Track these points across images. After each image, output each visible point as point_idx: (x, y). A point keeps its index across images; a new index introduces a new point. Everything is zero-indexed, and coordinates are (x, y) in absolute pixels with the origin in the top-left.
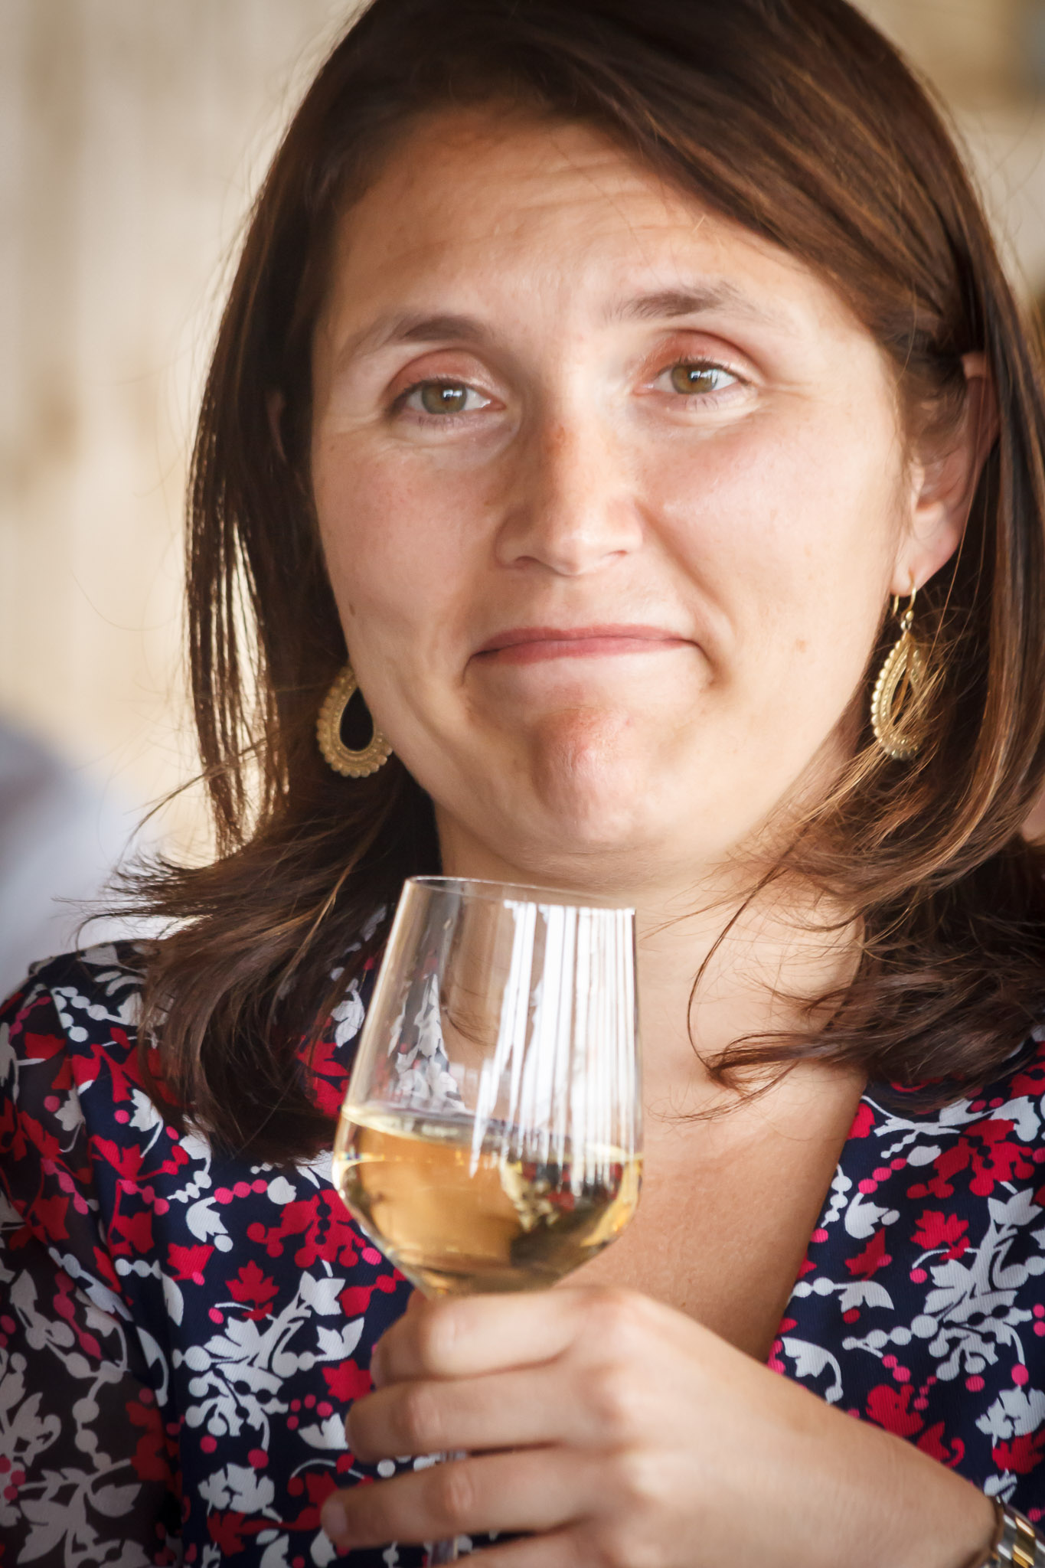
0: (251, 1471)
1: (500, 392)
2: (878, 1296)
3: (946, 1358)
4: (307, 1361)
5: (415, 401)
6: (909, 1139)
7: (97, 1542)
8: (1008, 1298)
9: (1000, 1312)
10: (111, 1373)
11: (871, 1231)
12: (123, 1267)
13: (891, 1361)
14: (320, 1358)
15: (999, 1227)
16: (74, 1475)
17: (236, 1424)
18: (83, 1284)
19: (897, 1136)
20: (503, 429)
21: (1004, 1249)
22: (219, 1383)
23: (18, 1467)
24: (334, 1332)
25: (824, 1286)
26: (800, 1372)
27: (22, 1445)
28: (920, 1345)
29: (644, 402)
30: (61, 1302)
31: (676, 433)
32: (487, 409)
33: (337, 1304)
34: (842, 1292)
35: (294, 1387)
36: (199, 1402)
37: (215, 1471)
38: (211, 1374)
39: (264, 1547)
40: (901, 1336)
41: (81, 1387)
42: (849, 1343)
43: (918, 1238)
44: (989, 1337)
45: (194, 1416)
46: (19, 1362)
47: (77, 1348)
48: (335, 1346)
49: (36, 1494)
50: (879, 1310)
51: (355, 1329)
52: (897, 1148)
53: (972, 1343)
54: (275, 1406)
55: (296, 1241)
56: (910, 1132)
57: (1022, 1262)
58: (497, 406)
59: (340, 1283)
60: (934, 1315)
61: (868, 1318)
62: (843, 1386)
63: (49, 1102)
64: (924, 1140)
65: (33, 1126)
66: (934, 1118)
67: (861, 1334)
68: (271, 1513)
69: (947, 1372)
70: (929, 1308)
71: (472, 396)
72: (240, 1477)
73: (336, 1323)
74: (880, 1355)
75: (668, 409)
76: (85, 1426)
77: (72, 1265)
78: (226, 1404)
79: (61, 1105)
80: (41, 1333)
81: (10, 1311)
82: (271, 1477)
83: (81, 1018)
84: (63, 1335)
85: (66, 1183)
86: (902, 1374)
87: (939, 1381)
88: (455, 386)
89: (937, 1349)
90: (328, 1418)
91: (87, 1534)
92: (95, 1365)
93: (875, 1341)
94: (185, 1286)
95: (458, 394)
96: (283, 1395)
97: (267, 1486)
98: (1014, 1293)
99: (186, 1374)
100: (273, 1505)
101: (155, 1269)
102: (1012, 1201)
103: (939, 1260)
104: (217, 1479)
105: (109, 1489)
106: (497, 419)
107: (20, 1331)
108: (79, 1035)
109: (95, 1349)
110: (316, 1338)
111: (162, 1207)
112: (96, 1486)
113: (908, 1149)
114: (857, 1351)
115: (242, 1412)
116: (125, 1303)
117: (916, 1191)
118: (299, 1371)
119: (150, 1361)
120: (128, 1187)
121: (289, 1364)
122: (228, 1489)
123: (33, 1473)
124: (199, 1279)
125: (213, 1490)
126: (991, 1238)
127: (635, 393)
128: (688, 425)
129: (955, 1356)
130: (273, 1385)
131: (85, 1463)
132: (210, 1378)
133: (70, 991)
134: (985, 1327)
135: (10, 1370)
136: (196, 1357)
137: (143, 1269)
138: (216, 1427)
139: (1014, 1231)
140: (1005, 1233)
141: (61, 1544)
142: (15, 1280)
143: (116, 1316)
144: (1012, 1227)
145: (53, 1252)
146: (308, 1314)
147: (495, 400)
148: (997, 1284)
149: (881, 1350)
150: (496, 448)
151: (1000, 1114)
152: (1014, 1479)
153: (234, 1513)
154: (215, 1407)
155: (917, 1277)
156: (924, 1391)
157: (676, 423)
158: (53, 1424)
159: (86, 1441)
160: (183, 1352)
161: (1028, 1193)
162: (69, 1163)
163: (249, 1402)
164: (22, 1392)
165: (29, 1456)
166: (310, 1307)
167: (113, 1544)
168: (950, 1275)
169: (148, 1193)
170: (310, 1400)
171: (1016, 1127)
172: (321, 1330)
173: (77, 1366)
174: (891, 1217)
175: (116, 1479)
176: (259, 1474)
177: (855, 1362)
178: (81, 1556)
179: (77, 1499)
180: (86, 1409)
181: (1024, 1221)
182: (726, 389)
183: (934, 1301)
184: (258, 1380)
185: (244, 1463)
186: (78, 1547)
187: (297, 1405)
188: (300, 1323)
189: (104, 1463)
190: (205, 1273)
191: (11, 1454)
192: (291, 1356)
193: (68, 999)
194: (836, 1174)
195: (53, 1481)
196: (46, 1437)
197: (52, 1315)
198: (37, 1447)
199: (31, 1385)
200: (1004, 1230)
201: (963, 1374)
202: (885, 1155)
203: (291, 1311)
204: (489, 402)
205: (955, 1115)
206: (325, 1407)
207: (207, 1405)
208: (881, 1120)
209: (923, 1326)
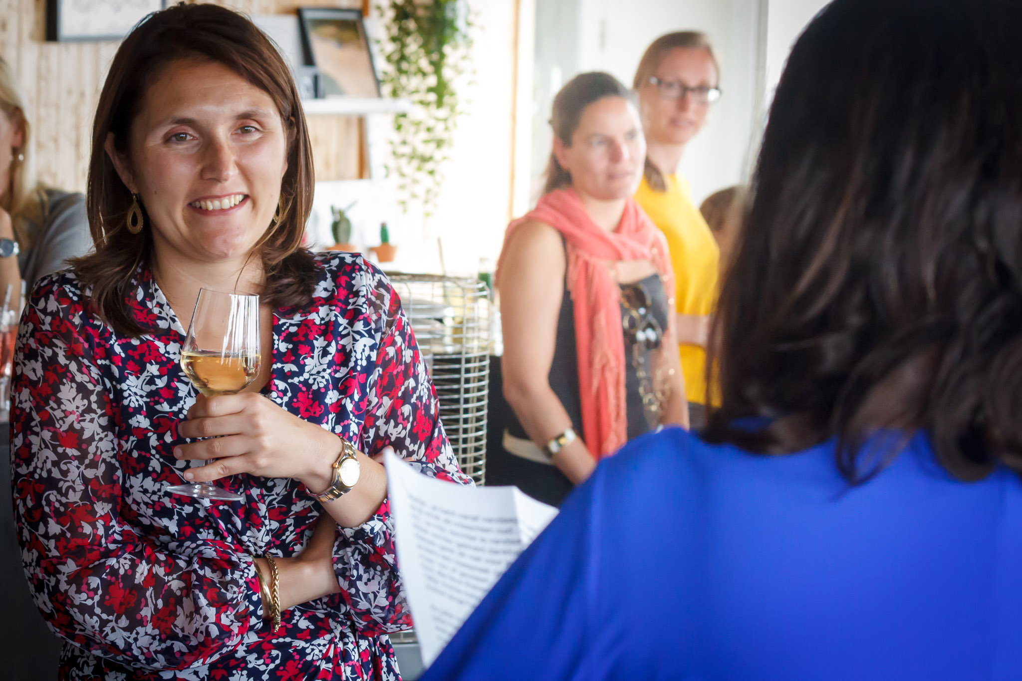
0: (143, 416)
1: (196, 135)
2: (294, 368)
3: (314, 384)
4: (154, 388)
5: (174, 139)
6: (288, 325)
7: (102, 432)
8: (325, 367)
9: (324, 370)
10: (99, 388)
11: (286, 350)
12: (99, 362)
13: (301, 386)
14: (157, 387)
15: (318, 348)
16: (93, 415)
17: (137, 403)
18: (89, 367)
19: (284, 324)
20: (198, 144)
21: (321, 353)
22: (130, 393)
23: (77, 413)
24: (159, 380)
25: (279, 365)
26: (280, 389)
27: (78, 407)
28: (306, 381)
29: (234, 136)
30: (84, 369)
31: (243, 143)
32: (192, 140)
33: (158, 372)
34: (284, 366)
35: (150, 394)
36: (126, 398)
37: (134, 417)
38: (128, 390)
39: (150, 437)
40: (301, 379)
41: (92, 392)
42: (290, 381)
43: (299, 352)
44: (323, 377)
45: (126, 402)
46: (74, 385)
47: (90, 382)
48: (161, 383)
49: (84, 420)
50: (295, 372)
51: (165, 378)
52: (285, 327)
53: (319, 379)
54: (145, 399)
55: (142, 355)
56: (287, 323)
57: (326, 356)
58: (194, 138)
59: (158, 366)
60: (308, 372)
61: (292, 374)
62: (291, 392)
63: (70, 317)
64: (291, 325)
65: (68, 325)
66: (293, 319)
67: (292, 378)
68: (150, 428)
69: (315, 387)
70: (306, 371)
71: (188, 136)
72: (140, 418)
73: (160, 377)
74: (298, 384)
75: (241, 138)
76: (94, 402)
77: (86, 362)
78: (133, 398)
79: (74, 317)
80: (79, 378)
81: (70, 372)
82: (148, 418)
83: (74, 294)
84: (86, 378)
85: (81, 340)
86: (304, 389)
87: (314, 390)
88: (183, 134)
89: (311, 381)
90: (163, 403)
91: (100, 431)
92: (95, 386)
93: (296, 380)
94: (118, 367)
95: (184, 136)
96: (147, 396)
97: (148, 421)
98: (327, 365)
99: (122, 391)
100: (150, 426)
101: (107, 362)
102: (319, 340)
103: (305, 358)
104: (134, 419)
105: (101, 418)
106: (196, 142)
107: (74, 377)
108: (75, 298)
109: (95, 383)
110: (155, 381)
111: (108, 346)
112: (99, 417)
113: (288, 327)
114: (292, 383)
115: (137, 400)
116: (100, 371)
117: (295, 339)
118: (151, 390)
119: (108, 388)
120: (97, 340)
121: (148, 388)
122: (138, 421)
123: (82, 415)
124: (120, 364)
125: (133, 422)
126: (316, 351)
127: (232, 134)
128: (246, 141)
129: (316, 383)
130: (144, 394)
131: (95, 412)
132: (128, 391)
133: (69, 286)
134: (322, 374)
135: (72, 387)
136: (124, 386)
137: (103, 362)
138: (132, 405)
139: (322, 348)
140: (319, 349)
141: (93, 434)
142: (70, 363)
143: (98, 374)
144: (321, 347)
145: (80, 358)
146: (151, 375)
147: (194, 137)
148: (322, 363)
149: (298, 382)
150: (196, 149)
151: (310, 317)
152: (334, 415)
153: (140, 428)
154: (131, 399)
155: (302, 363)
156: (310, 393)
157: (244, 141)
158: (86, 402)
159: (94, 406)
160: (120, 385)
161: (323, 338)
162: (79, 333)
163: (138, 398)
164: (76, 393)
165: (80, 410)
166: (151, 373)
167: (106, 433)
168: (308, 361)
169: (103, 342)
170: (156, 398)
171: (315, 321)
172: (155, 379)
173: (90, 386)
174: (290, 346)
175: (102, 415)
176: (145, 417)
177: (292, 385)
178: (99, 436)
179: (95, 421)
180: (94, 398)
181: (324, 345)
182: (254, 132)
183: (307, 369)
184: (140, 392)
185: (141, 414)
186: (98, 434)
187: (152, 399)
188: (149, 377)
189: (99, 412)
190: (122, 363)
191: (75, 410)
192: (148, 386)
193: (69, 289)
194: (273, 335)
195: (88, 417)
196: (84, 405)
197: (82, 373)
198: (82, 408)
199: (78, 392)
200: (319, 348)
201: (319, 388)
202: (283, 329)
203: (145, 374)
204: (192, 138)
205: (297, 318)
206: (161, 400)
207: (129, 399)
208: (279, 320)
209: (306, 376)
